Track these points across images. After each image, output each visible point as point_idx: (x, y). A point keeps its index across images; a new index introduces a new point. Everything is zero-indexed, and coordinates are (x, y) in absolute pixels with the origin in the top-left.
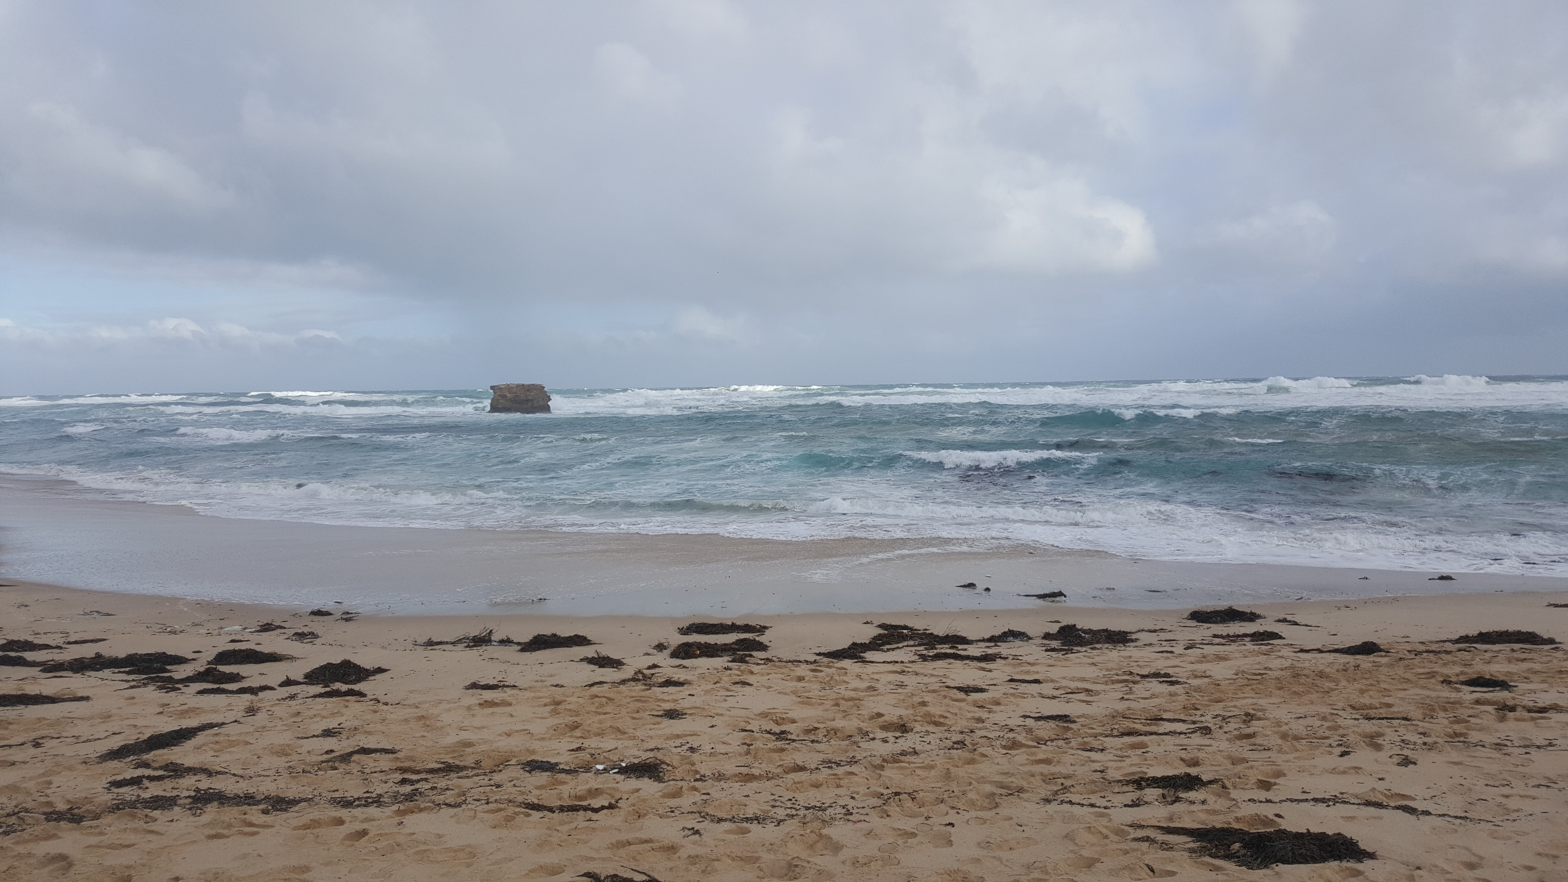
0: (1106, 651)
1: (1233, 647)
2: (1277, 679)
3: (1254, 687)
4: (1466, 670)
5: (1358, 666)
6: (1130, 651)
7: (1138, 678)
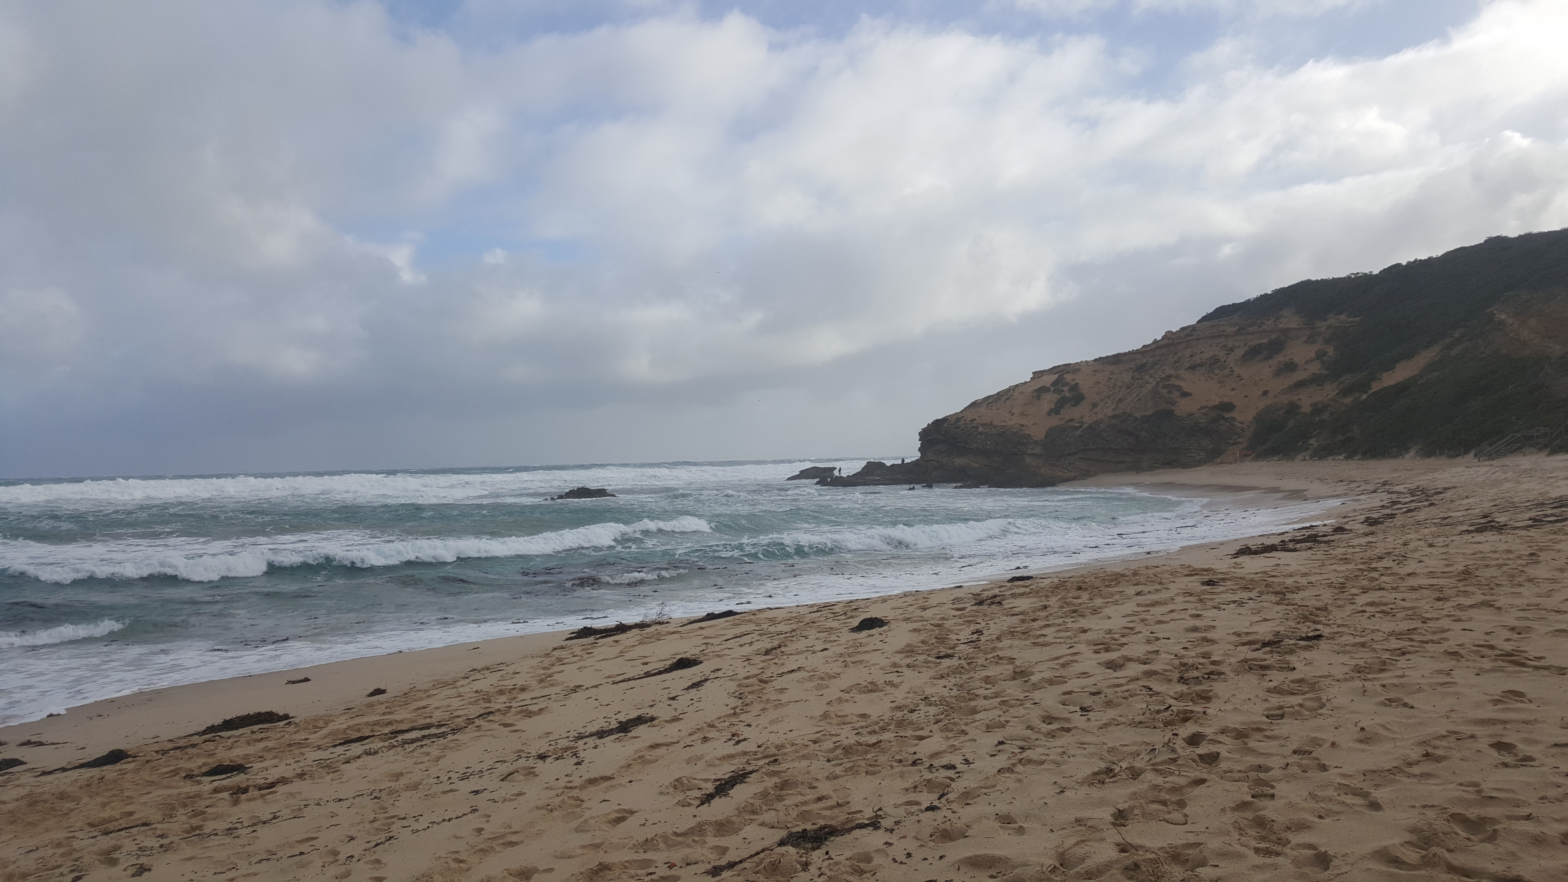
4: (209, 760)
5: (103, 778)
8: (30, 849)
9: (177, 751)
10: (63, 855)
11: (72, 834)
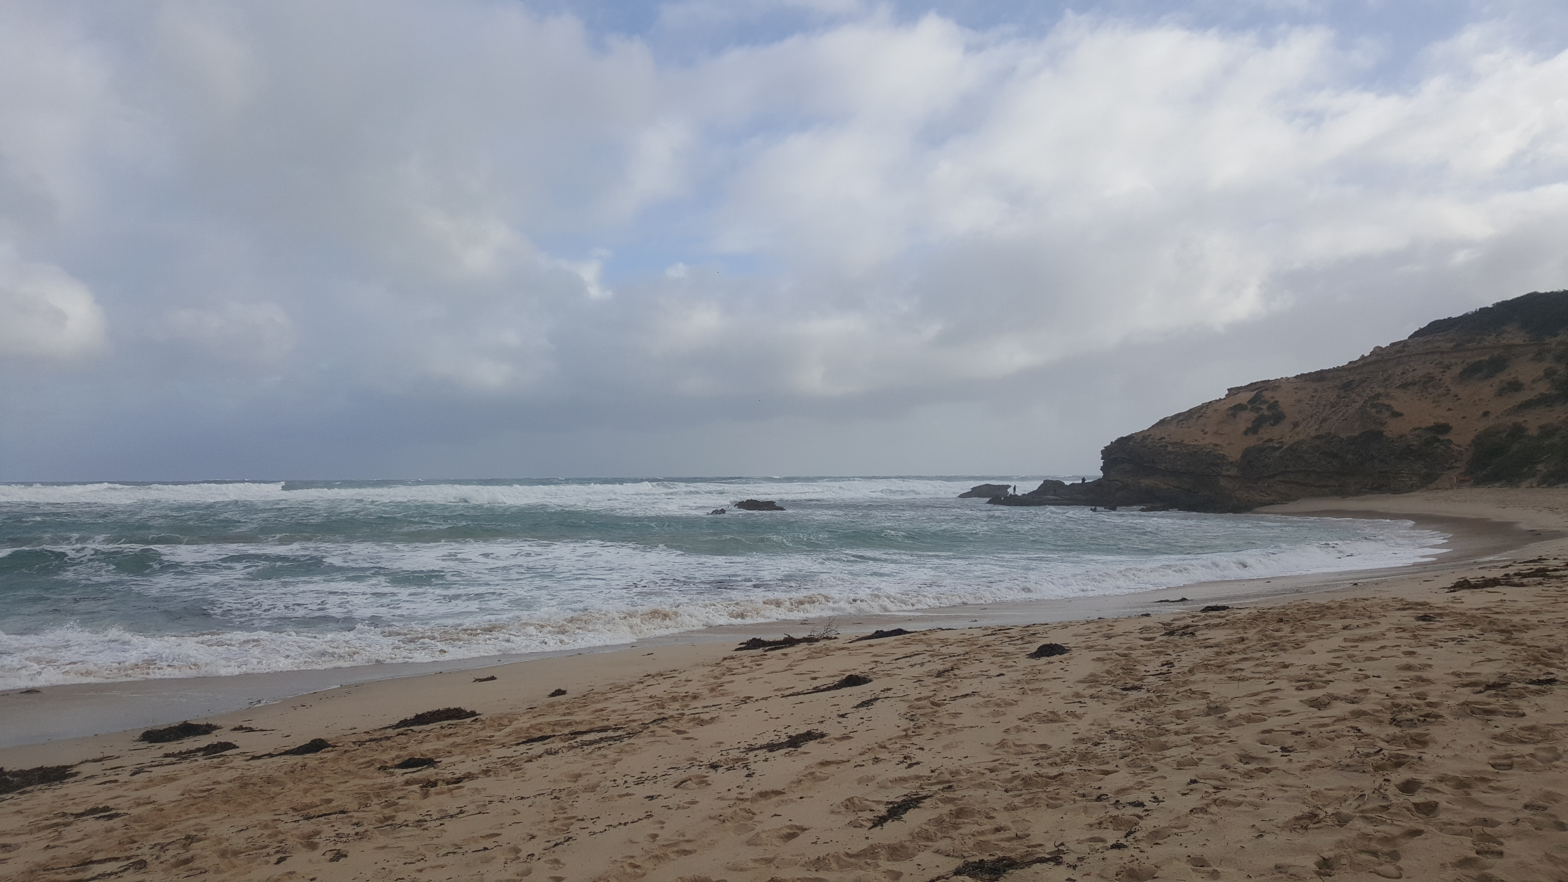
0: (39, 793)
1: (185, 765)
3: (199, 805)
4: (401, 753)
5: (305, 765)
6: (70, 788)
8: (240, 829)
9: (373, 743)
10: (270, 836)
11: (277, 817)
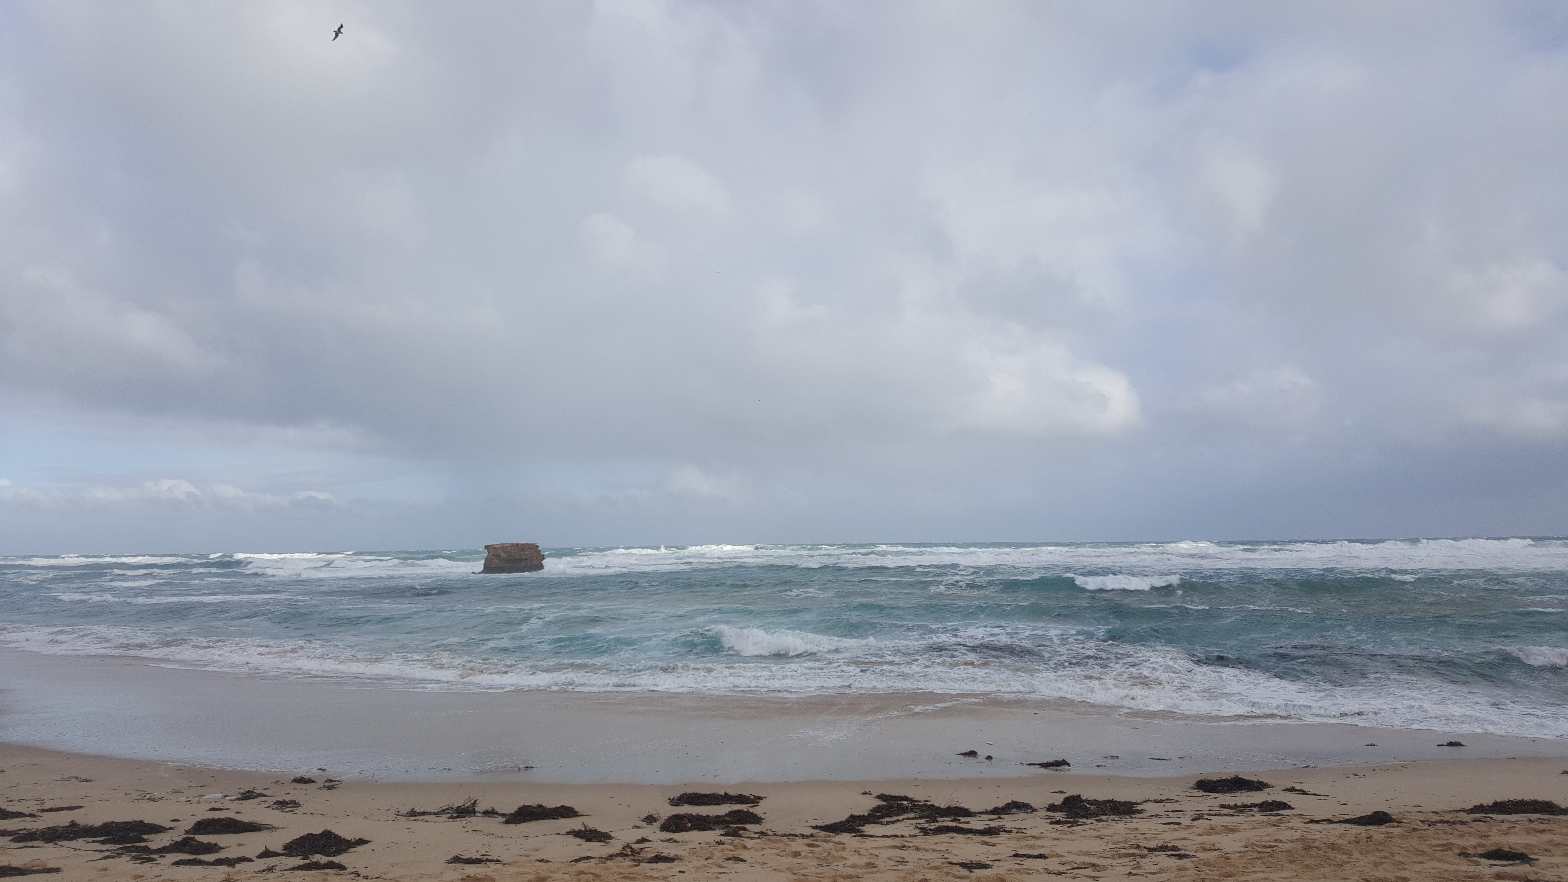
0: (1113, 823)
1: (1242, 818)
2: (1288, 851)
4: (1483, 842)
5: (1371, 837)
6: (1136, 823)
7: (1146, 852)
